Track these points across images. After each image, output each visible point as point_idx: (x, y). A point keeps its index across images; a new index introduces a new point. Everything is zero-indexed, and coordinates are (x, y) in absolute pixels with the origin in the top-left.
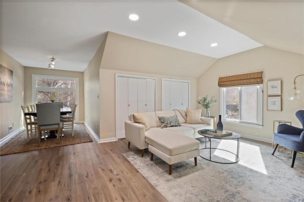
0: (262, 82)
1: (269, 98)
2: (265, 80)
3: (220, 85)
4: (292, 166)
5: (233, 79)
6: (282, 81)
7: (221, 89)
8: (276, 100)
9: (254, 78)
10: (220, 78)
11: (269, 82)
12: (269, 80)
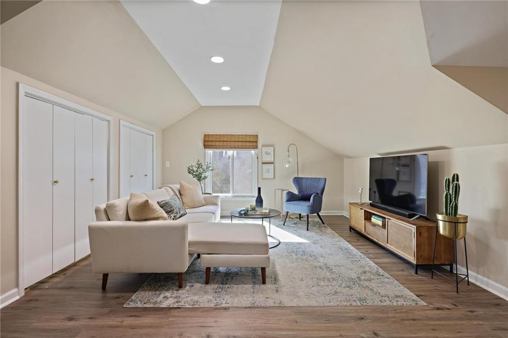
0: (256, 147)
1: (264, 165)
2: (260, 145)
3: (206, 146)
4: (308, 230)
5: (226, 139)
6: (274, 148)
7: (206, 151)
8: (270, 168)
9: (250, 142)
10: (205, 135)
11: (263, 148)
12: (263, 146)
